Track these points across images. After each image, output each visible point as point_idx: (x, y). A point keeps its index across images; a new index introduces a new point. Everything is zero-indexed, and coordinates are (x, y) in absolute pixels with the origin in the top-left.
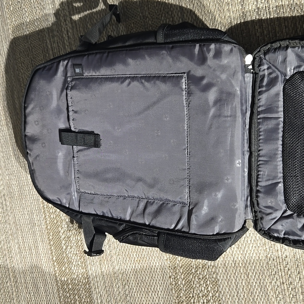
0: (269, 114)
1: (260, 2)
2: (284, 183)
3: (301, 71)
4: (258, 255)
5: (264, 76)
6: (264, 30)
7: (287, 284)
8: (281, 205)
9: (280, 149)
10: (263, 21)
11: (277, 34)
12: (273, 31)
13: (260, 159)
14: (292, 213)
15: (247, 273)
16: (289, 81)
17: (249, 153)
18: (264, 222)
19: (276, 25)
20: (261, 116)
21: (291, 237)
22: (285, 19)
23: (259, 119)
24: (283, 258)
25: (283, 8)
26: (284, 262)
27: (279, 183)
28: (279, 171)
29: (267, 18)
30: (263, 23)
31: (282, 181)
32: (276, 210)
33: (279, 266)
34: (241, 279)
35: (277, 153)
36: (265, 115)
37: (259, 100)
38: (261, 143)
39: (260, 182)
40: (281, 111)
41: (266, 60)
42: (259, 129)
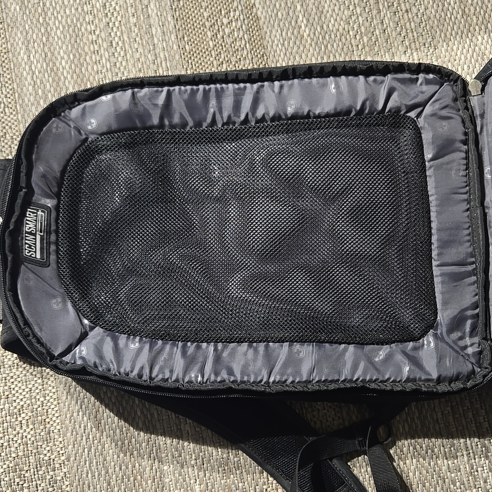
0: (457, 271)
1: (485, 468)
2: (424, 159)
3: (411, 343)
4: (449, 48)
5: (471, 336)
6: (473, 419)
7: (400, 12)
8: (426, 125)
9: (433, 215)
10: (477, 434)
11: (450, 411)
12: (457, 416)
13: (465, 197)
14: (408, 114)
15: (465, 17)
16: (429, 326)
17: (485, 204)
18: (451, 94)
19: (454, 426)
20: (470, 268)
21: (407, 76)
22: (439, 435)
23: (473, 263)
24: (409, 50)
25: (446, 454)
26: (407, 44)
27: (432, 160)
28: (433, 179)
29: (470, 440)
30: (476, 431)
31: (427, 163)
32: (433, 115)
33: (416, 37)
34: (474, 5)
35: (438, 208)
36: (463, 269)
37: (476, 295)
38: (466, 223)
39: (463, 159)
40: (436, 276)
41: (470, 362)
42: (471, 245)
